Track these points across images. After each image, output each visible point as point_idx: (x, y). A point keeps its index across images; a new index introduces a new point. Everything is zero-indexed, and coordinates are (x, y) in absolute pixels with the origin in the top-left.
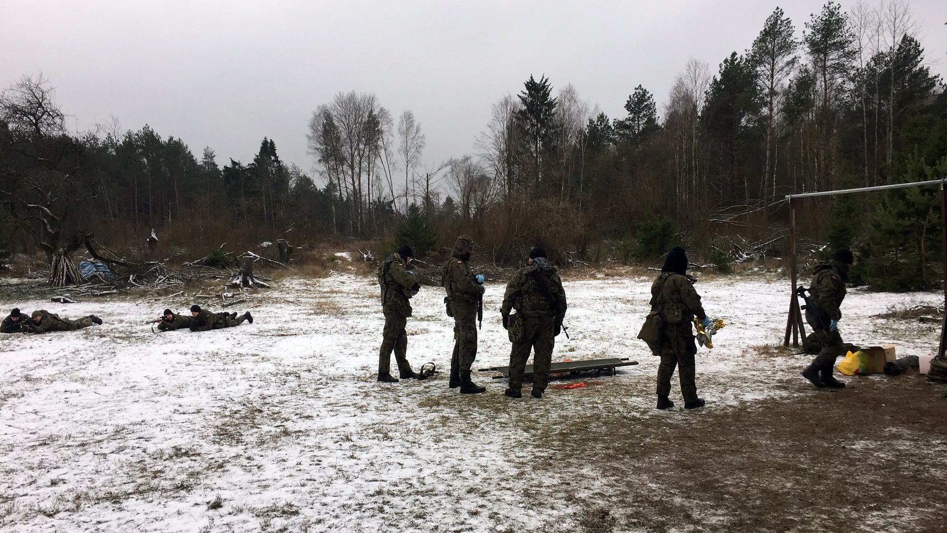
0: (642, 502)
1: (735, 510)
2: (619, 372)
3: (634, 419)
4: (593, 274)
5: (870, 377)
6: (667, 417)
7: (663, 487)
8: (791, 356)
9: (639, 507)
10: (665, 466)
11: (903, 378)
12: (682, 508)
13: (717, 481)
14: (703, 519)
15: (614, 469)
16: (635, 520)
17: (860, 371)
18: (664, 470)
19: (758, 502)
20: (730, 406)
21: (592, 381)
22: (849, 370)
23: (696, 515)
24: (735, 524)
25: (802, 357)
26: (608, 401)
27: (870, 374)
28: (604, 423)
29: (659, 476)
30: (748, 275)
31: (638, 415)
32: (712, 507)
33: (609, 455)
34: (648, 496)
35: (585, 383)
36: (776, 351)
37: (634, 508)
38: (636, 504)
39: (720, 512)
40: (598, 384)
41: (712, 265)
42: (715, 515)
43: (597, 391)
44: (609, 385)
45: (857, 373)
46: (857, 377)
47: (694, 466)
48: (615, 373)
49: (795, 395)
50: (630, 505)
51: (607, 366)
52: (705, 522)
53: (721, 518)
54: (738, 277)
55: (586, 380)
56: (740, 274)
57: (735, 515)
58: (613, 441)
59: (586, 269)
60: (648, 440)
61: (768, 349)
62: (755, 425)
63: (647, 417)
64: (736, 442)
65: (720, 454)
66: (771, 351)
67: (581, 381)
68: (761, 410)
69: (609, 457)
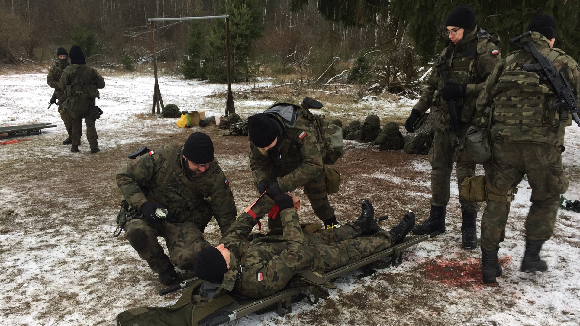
0: (38, 203)
1: (94, 200)
2: (44, 132)
3: (47, 159)
4: (39, 69)
5: (192, 128)
6: (69, 157)
7: (54, 194)
8: (155, 119)
9: (35, 206)
10: (58, 183)
11: (207, 128)
12: (63, 203)
13: (89, 187)
14: (74, 207)
15: (24, 187)
16: (31, 213)
17: (187, 125)
18: (58, 185)
19: (108, 195)
20: (111, 148)
21: (23, 138)
22: (182, 125)
23: (70, 205)
24: (92, 207)
25: (161, 119)
26: (32, 150)
27: (192, 127)
28: (25, 163)
29: (53, 188)
30: (145, 72)
31: (50, 157)
32: (81, 200)
33: (23, 181)
34: (43, 199)
35: (18, 140)
36: (147, 117)
37: (32, 207)
38: (34, 204)
39: (85, 202)
40: (27, 140)
41: (122, 65)
42: (82, 204)
43: (26, 145)
44: (36, 141)
45: (186, 126)
46: (186, 128)
47: (77, 181)
48: (41, 133)
49: (150, 140)
50: (29, 206)
51: (34, 129)
52: (74, 208)
53: (85, 205)
54: (138, 74)
55: (19, 138)
56: (140, 72)
57: (93, 202)
58: (28, 172)
59: (34, 65)
60: (53, 170)
61: (144, 115)
62: (122, 156)
63: (56, 157)
64: (107, 166)
65: (95, 173)
66: (145, 117)
67: (15, 139)
68: (128, 148)
69: (22, 181)
